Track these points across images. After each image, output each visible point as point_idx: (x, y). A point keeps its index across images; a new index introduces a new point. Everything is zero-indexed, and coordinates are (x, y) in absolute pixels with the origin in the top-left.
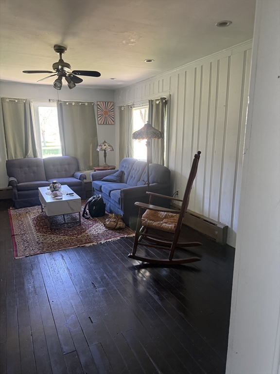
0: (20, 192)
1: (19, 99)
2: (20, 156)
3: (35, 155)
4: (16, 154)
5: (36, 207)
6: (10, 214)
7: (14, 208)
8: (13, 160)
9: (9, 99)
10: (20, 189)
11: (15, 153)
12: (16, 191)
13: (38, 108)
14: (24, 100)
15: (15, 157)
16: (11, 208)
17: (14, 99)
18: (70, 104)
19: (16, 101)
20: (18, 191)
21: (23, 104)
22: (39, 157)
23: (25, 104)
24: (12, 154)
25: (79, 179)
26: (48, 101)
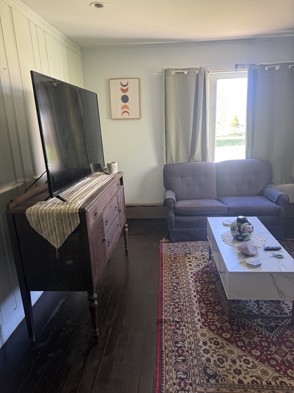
0: (178, 218)
1: (189, 69)
2: (182, 159)
3: (204, 157)
4: (178, 156)
5: (200, 243)
6: (162, 254)
7: (168, 241)
8: (173, 164)
9: (175, 70)
10: (178, 212)
11: (177, 154)
12: (173, 216)
13: (216, 82)
14: (197, 69)
15: (176, 160)
16: (164, 240)
17: (183, 69)
18: (272, 69)
19: (186, 73)
20: (176, 215)
21: (195, 77)
22: (209, 160)
23: (198, 75)
24: (172, 155)
25: (276, 203)
26: (235, 67)
